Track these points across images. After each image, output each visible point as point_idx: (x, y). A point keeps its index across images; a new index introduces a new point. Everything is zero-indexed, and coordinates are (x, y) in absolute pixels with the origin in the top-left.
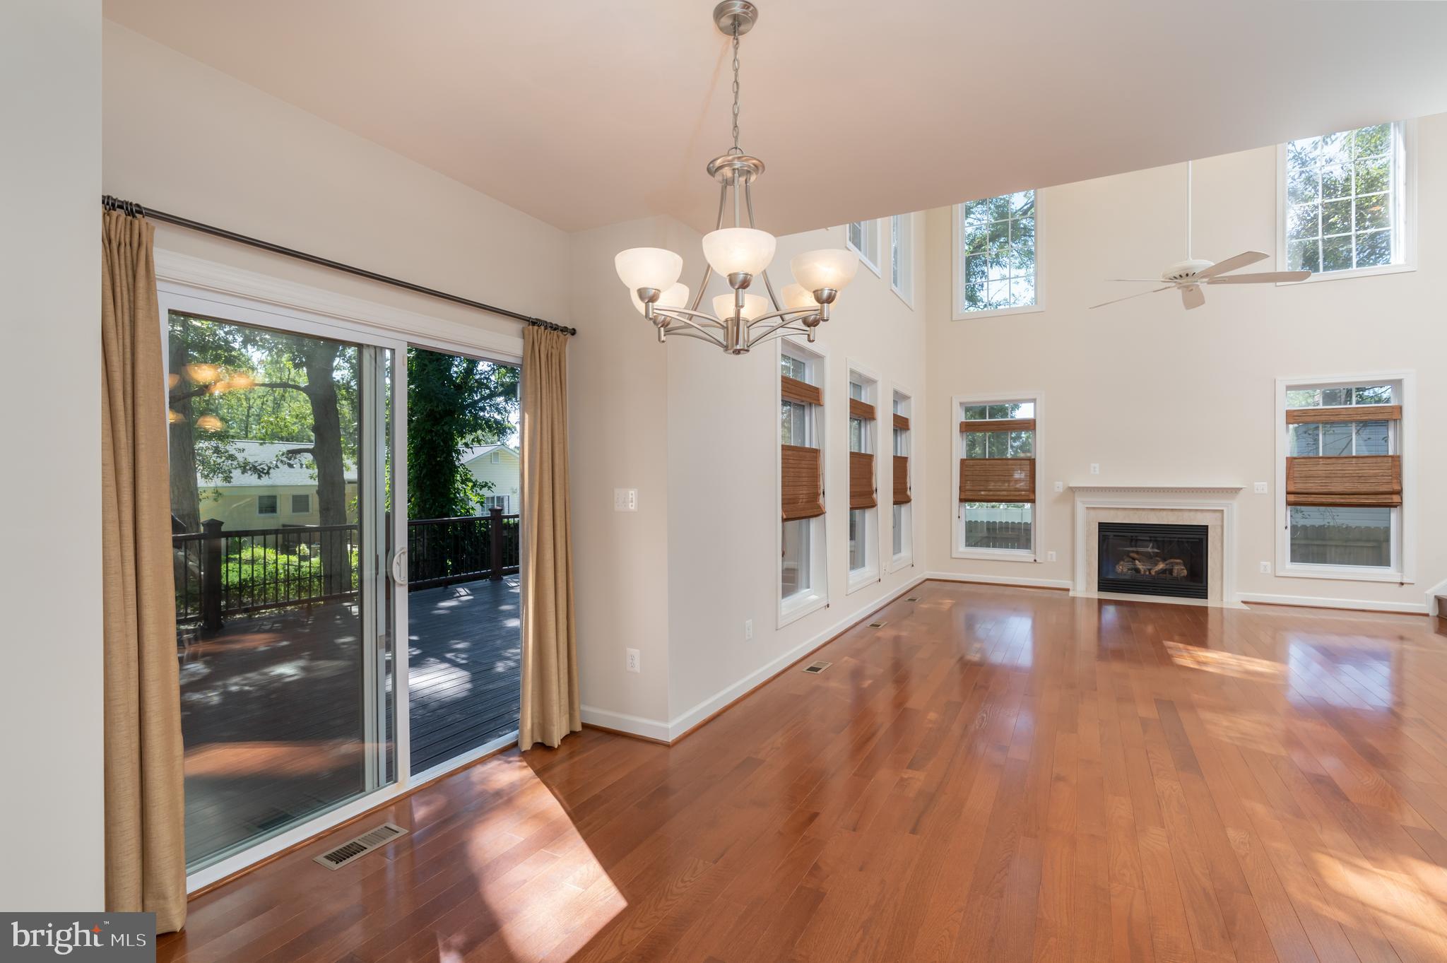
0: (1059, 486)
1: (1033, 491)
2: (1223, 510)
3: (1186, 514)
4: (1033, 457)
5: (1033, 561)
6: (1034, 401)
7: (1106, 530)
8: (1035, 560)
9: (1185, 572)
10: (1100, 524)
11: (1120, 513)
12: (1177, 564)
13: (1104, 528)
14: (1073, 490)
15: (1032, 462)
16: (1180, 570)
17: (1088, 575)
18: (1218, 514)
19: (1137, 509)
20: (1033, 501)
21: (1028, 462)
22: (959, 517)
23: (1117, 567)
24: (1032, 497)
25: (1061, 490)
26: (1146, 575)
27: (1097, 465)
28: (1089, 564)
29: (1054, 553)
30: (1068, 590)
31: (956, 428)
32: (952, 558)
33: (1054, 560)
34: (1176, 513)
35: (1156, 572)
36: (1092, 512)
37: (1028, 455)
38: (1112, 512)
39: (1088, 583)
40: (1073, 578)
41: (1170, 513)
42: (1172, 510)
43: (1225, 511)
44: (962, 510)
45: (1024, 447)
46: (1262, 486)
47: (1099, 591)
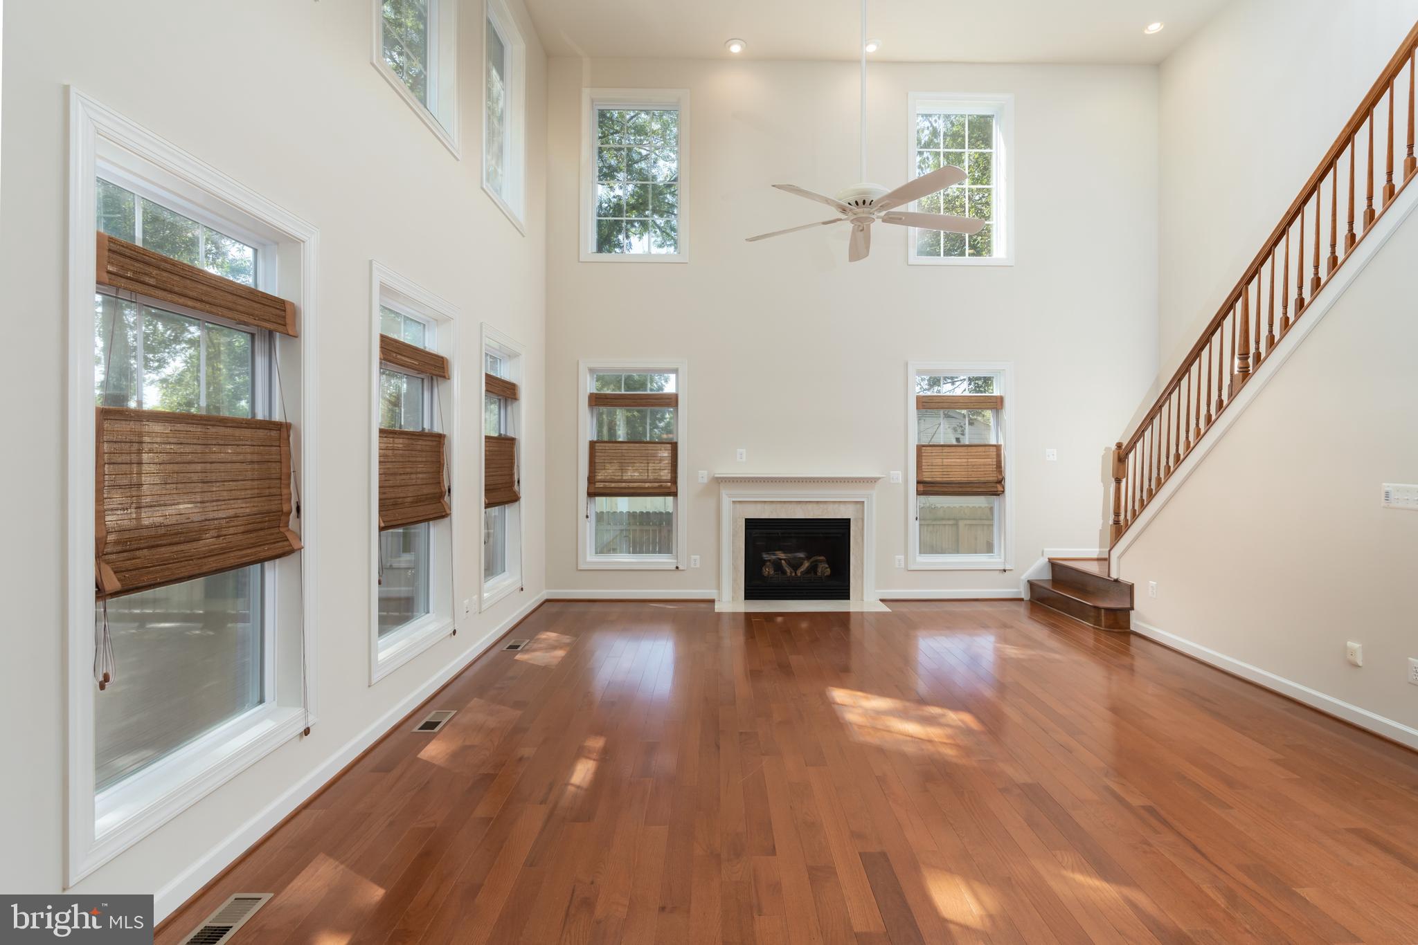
0: (703, 476)
1: (674, 480)
2: (863, 502)
3: (831, 507)
4: (675, 440)
5: (674, 568)
6: (675, 371)
7: (754, 527)
8: (677, 568)
9: (828, 571)
10: (747, 520)
11: (767, 507)
12: (821, 561)
13: (751, 524)
14: (720, 481)
15: (674, 446)
16: (824, 569)
17: (735, 580)
18: (859, 506)
19: (785, 502)
20: (675, 494)
21: (669, 446)
22: (587, 517)
23: (763, 568)
24: (673, 490)
25: (705, 480)
26: (792, 577)
27: (744, 451)
28: (735, 568)
29: (697, 557)
30: (713, 601)
31: (584, 402)
32: (578, 570)
33: (698, 566)
34: (821, 506)
35: (801, 572)
36: (738, 506)
37: (671, 436)
38: (759, 506)
39: (734, 591)
40: (719, 587)
41: (815, 505)
42: (818, 502)
43: (866, 503)
44: (592, 507)
45: (668, 429)
46: (897, 475)
47: (745, 599)
